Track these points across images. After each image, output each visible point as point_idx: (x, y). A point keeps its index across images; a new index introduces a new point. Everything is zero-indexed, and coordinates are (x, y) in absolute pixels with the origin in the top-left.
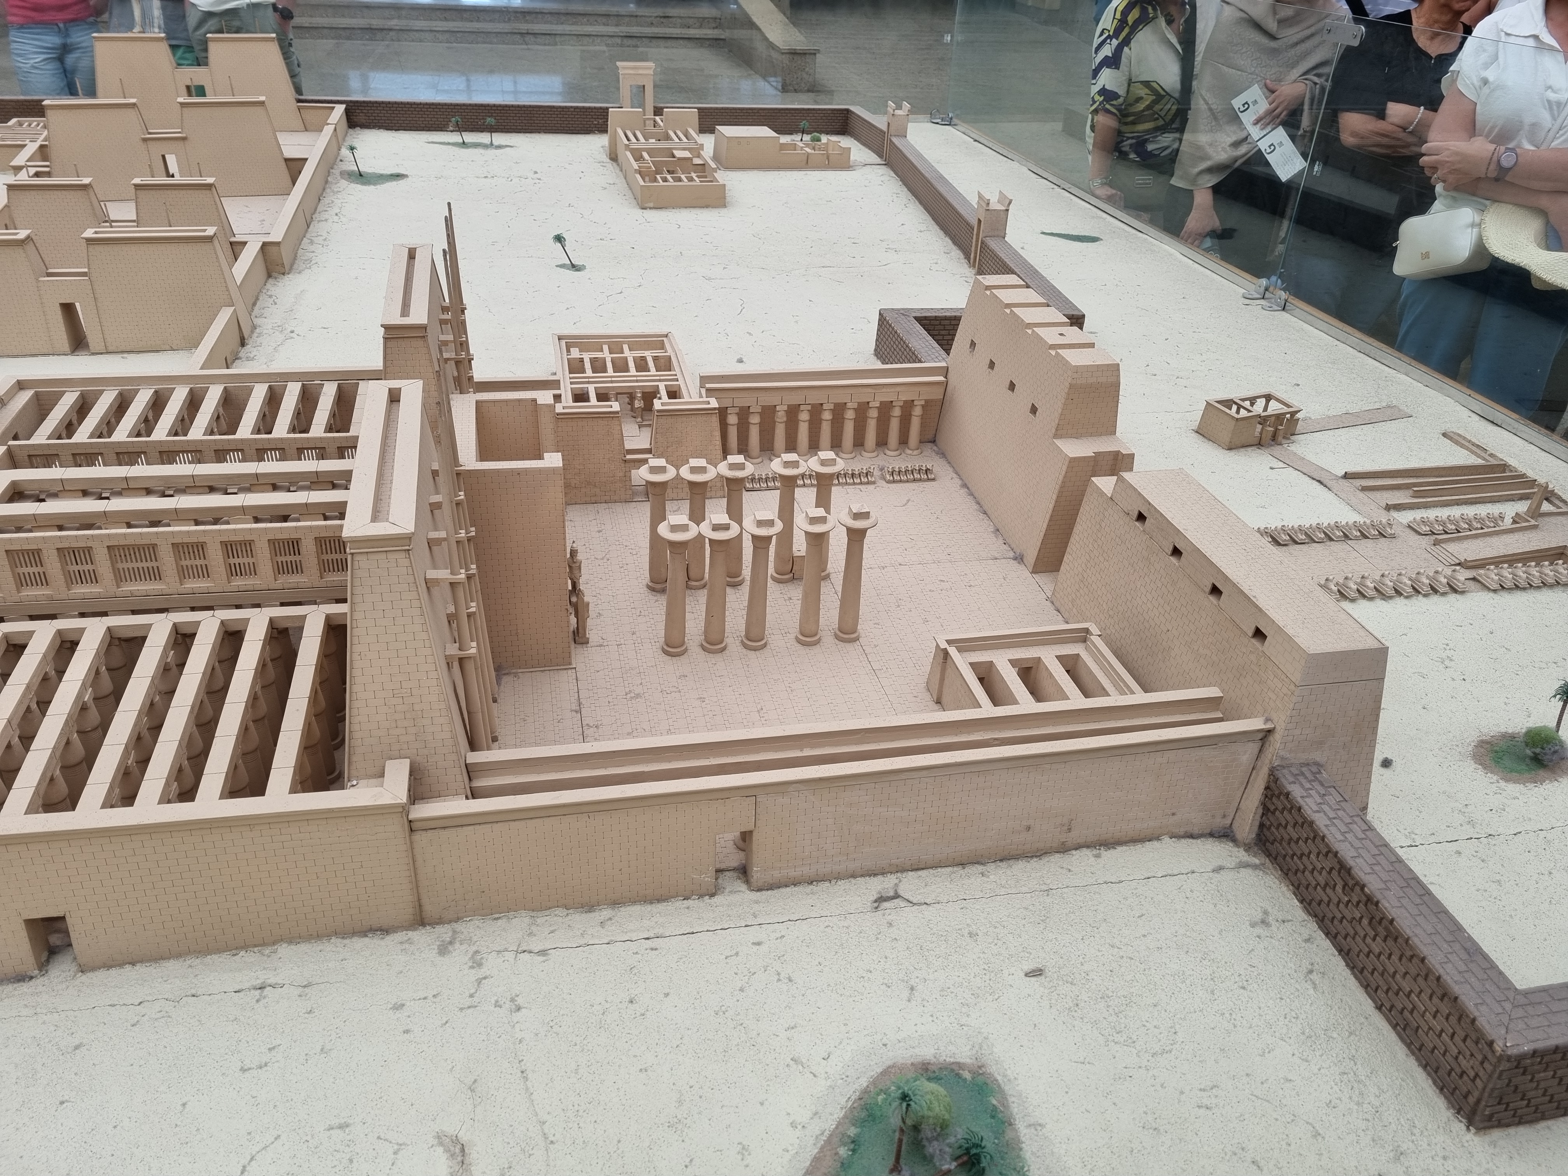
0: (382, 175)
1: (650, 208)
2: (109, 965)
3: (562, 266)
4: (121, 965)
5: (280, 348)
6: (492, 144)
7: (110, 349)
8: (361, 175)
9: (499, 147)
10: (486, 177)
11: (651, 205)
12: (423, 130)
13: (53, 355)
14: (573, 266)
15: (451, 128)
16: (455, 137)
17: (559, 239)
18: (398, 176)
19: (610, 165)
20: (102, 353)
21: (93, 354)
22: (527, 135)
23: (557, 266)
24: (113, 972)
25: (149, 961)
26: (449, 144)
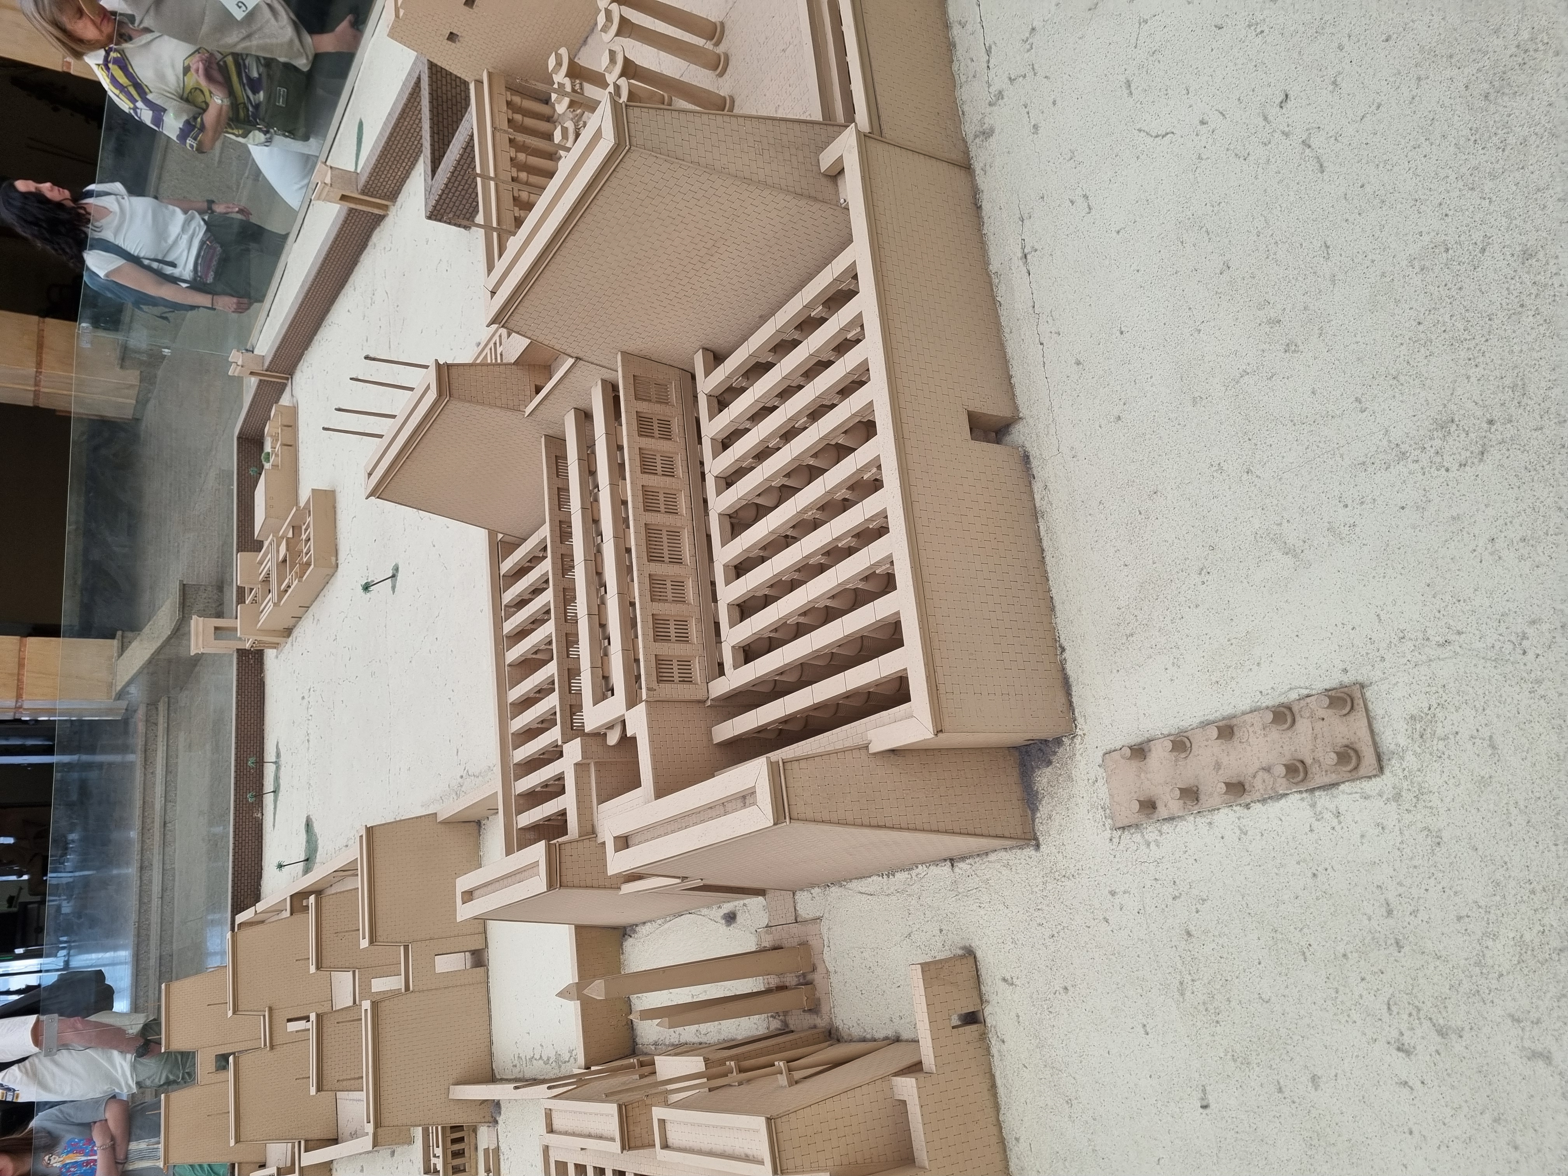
0: (308, 842)
1: (337, 560)
2: (1013, 397)
3: (394, 588)
4: (1011, 386)
5: (477, 774)
6: (275, 763)
7: (481, 930)
8: (307, 860)
9: (278, 755)
10: (308, 741)
11: (333, 559)
12: (262, 842)
13: (488, 982)
14: (393, 576)
15: (259, 815)
16: (268, 799)
17: (366, 587)
18: (309, 825)
19: (295, 633)
20: (486, 938)
21: (487, 946)
22: (265, 741)
23: (394, 592)
24: (1018, 392)
25: (1007, 367)
26: (275, 808)
